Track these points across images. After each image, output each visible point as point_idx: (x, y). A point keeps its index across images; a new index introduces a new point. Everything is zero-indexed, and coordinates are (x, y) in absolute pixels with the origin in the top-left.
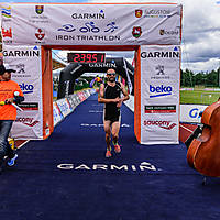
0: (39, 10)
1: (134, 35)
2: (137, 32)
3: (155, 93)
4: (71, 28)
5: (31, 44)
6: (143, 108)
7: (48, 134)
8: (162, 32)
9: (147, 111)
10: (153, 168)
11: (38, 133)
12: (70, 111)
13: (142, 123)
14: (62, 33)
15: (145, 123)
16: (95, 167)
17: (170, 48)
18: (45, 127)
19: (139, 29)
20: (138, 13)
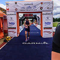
0: (16, 3)
1: (41, 9)
2: (41, 8)
3: (46, 24)
4: (24, 8)
5: (14, 12)
6: (43, 28)
7: (18, 35)
8: (48, 8)
9: (44, 29)
10: (47, 43)
11: (16, 35)
12: (23, 29)
13: (43, 32)
14: (22, 9)
15: (44, 32)
16: (32, 43)
17: (50, 12)
18: (18, 34)
19: (42, 7)
20: (42, 3)
